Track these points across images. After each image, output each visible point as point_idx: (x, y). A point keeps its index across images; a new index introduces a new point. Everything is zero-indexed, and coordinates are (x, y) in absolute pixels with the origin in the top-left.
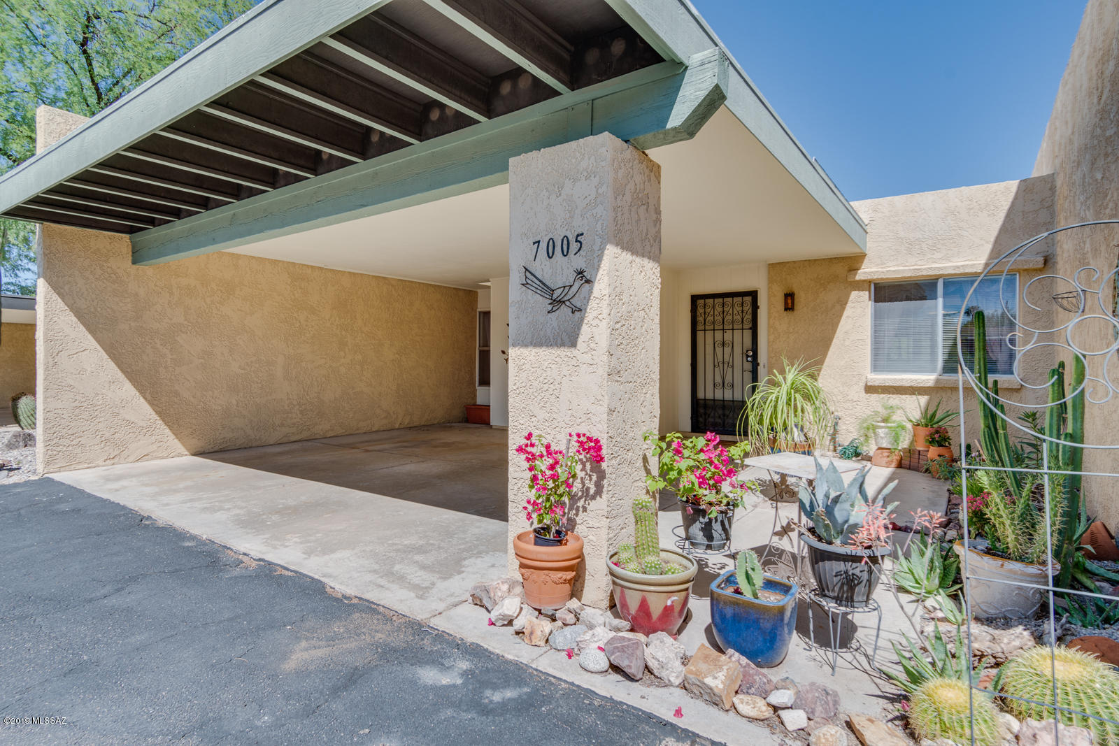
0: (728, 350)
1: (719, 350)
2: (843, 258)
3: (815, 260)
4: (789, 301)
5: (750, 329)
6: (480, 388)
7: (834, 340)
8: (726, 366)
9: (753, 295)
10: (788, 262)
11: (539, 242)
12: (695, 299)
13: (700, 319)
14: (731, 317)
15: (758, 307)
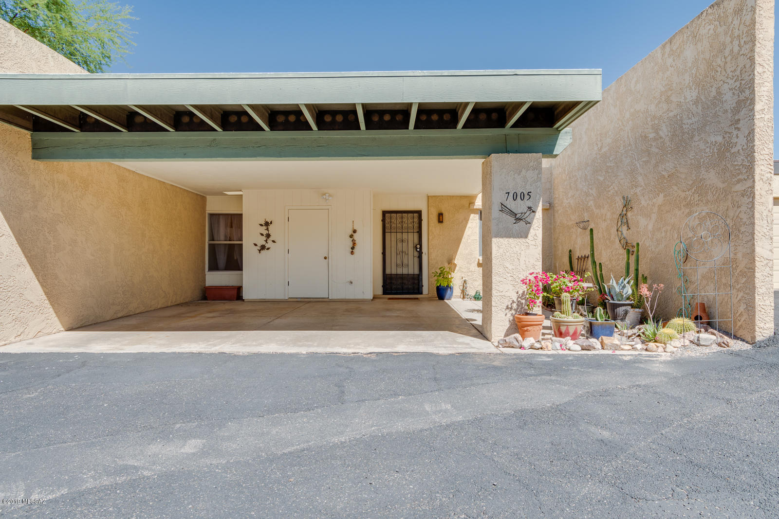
0: (405, 244)
1: (400, 245)
2: (467, 196)
3: (453, 196)
4: (440, 218)
5: (418, 232)
6: (209, 273)
7: (463, 239)
8: (404, 254)
9: (419, 213)
10: (439, 196)
11: (509, 193)
12: (384, 213)
13: (387, 225)
14: (406, 225)
15: (422, 220)
